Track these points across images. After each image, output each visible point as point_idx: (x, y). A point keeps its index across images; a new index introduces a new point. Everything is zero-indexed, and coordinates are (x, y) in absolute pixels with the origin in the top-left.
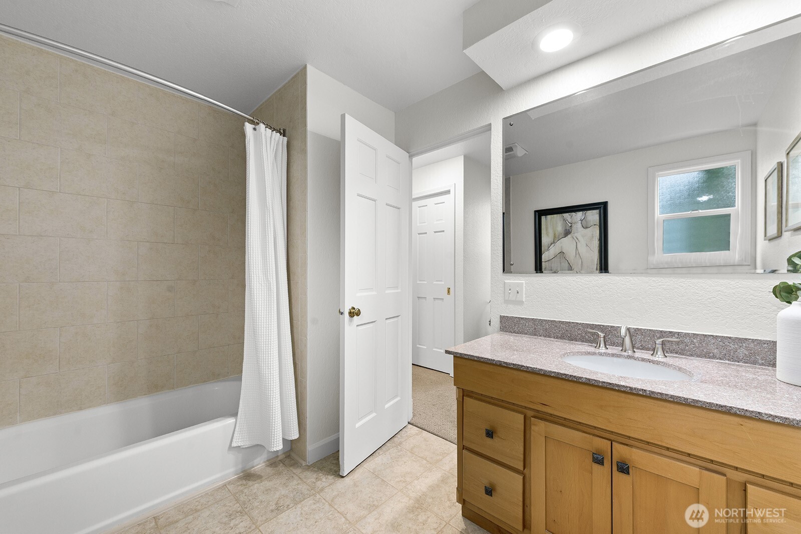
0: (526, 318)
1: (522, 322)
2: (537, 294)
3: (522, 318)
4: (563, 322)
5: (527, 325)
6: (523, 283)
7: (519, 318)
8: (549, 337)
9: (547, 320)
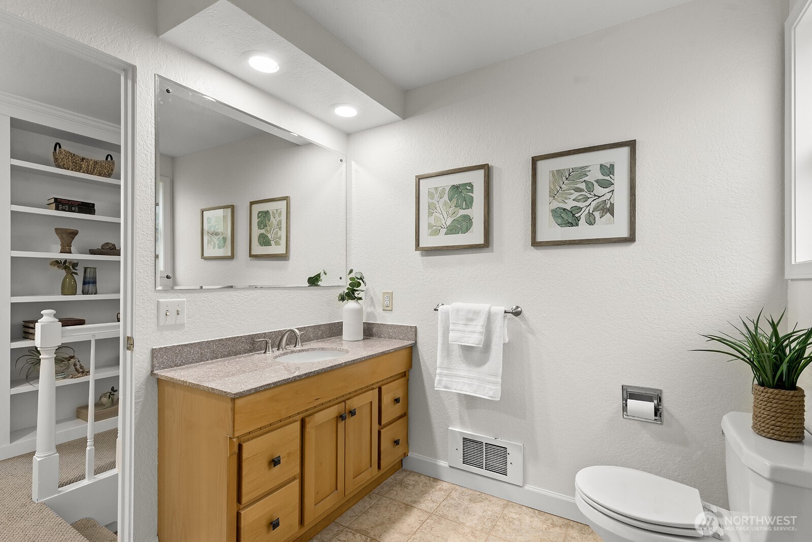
0: (191, 344)
1: (186, 350)
2: (200, 313)
3: (186, 345)
4: (230, 338)
5: (192, 351)
6: (184, 301)
7: (182, 345)
8: (216, 358)
9: (214, 340)
